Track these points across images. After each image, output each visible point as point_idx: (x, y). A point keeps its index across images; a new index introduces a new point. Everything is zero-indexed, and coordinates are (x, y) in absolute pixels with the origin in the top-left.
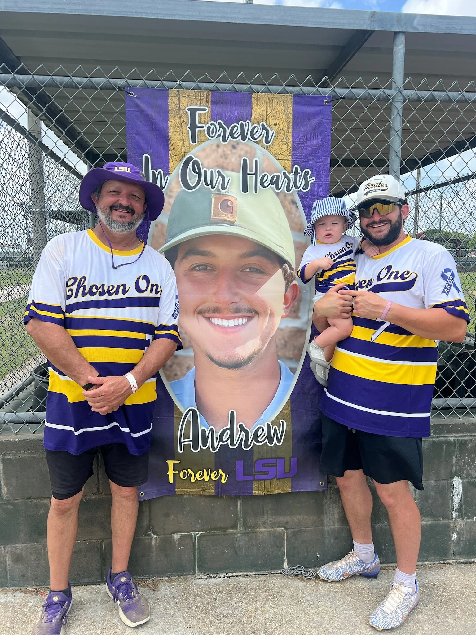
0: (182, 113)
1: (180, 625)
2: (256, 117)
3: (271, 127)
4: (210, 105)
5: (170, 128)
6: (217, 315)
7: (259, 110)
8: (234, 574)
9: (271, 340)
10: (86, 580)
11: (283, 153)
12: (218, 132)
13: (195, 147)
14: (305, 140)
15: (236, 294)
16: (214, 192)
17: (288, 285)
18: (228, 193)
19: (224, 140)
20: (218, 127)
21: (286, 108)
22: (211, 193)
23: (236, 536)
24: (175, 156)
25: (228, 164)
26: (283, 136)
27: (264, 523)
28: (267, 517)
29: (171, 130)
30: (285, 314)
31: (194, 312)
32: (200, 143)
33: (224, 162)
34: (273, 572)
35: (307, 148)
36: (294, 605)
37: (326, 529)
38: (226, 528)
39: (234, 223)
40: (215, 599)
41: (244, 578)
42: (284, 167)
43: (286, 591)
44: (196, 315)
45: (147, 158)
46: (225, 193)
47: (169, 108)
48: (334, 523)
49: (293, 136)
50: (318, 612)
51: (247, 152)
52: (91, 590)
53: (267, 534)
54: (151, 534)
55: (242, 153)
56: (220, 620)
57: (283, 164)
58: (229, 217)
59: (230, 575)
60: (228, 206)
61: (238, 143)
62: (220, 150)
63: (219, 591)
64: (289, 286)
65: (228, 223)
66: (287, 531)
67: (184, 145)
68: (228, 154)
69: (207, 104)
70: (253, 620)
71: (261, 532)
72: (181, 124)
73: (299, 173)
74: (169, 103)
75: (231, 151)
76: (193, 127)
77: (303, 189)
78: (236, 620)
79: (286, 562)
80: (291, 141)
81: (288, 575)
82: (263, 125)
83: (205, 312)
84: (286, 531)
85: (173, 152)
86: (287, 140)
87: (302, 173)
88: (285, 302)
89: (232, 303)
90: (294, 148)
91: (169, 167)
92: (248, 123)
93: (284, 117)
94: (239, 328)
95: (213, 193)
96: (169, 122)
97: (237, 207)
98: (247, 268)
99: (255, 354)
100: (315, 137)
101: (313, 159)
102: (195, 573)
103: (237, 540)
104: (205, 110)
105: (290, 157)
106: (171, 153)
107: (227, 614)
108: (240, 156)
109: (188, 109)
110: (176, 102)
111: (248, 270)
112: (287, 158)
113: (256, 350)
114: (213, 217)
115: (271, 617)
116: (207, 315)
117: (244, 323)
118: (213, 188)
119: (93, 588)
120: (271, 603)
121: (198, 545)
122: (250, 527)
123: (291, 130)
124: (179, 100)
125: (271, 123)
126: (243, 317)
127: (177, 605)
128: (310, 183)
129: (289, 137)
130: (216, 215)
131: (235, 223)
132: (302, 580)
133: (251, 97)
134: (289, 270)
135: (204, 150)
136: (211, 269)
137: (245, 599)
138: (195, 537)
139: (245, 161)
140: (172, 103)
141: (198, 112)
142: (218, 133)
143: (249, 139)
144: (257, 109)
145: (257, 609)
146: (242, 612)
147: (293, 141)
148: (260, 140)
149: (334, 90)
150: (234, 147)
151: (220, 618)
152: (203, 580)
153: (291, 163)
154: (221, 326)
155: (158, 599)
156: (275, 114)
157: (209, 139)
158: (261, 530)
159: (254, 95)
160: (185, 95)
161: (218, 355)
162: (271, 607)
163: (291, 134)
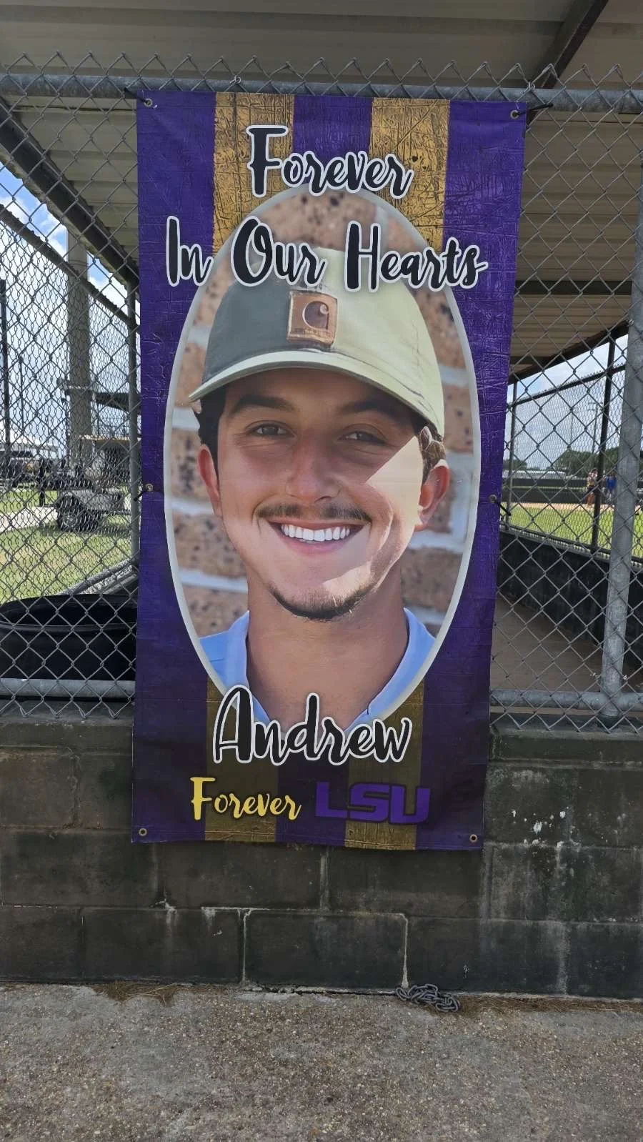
0: (240, 138)
1: (200, 1071)
2: (378, 145)
3: (406, 163)
4: (291, 122)
5: (216, 165)
6: (295, 520)
7: (384, 130)
8: (310, 989)
9: (392, 570)
10: (51, 975)
11: (427, 214)
12: (306, 173)
13: (261, 201)
14: (470, 189)
15: (331, 482)
16: (294, 288)
17: (430, 467)
18: (321, 288)
19: (316, 188)
20: (305, 164)
21: (437, 127)
22: (288, 288)
23: (316, 921)
24: (223, 219)
25: (322, 234)
26: (429, 181)
27: (368, 902)
28: (373, 890)
29: (218, 170)
30: (420, 523)
31: (253, 512)
32: (270, 194)
33: (314, 231)
34: (381, 992)
35: (474, 205)
36: (412, 1055)
37: (482, 922)
38: (298, 905)
39: (330, 346)
40: (270, 1031)
41: (327, 998)
42: (428, 240)
43: (401, 1028)
44: (255, 518)
45: (173, 222)
46: (314, 290)
47: (216, 129)
48: (498, 913)
49: (448, 182)
50: (454, 1074)
51: (358, 212)
52: (57, 994)
53: (371, 923)
54: (165, 904)
55: (350, 213)
56: (273, 1069)
57: (427, 235)
58: (321, 334)
59: (303, 989)
60: (320, 314)
61: (342, 194)
62: (308, 208)
63: (278, 1016)
64: (431, 470)
65: (319, 346)
66: (409, 920)
67: (241, 197)
68: (323, 216)
69: (287, 121)
70: (332, 1076)
71: (361, 918)
72: (237, 159)
73: (458, 253)
74: (216, 120)
75: (329, 209)
76: (260, 164)
77: (464, 283)
78: (300, 1073)
79: (405, 976)
80: (444, 189)
81: (407, 1000)
82: (391, 160)
83: (271, 514)
84: (406, 920)
85: (221, 212)
86: (437, 188)
87: (463, 253)
88: (423, 501)
89: (322, 498)
90: (449, 204)
91: (213, 241)
92: (362, 155)
93: (432, 143)
94: (333, 545)
95: (293, 290)
96: (215, 155)
97: (336, 317)
98: (352, 433)
99: (361, 594)
100: (490, 183)
101: (486, 226)
102: (240, 979)
103: (317, 928)
104: (283, 131)
105: (441, 221)
106: (218, 214)
107: (287, 1061)
108: (346, 220)
109: (251, 131)
110: (230, 117)
111: (354, 437)
112: (434, 224)
113: (362, 588)
114: (292, 335)
115: (366, 1074)
116: (277, 519)
117: (343, 537)
118: (292, 279)
119: (61, 989)
120: (369, 1049)
121: (247, 932)
122: (342, 906)
123: (444, 168)
124: (235, 113)
125: (407, 156)
126: (342, 526)
127: (200, 1034)
128: (477, 271)
129: (440, 183)
130: (295, 331)
131: (332, 346)
132: (432, 1011)
133: (370, 107)
134: (431, 440)
135: (278, 206)
136: (285, 432)
137: (324, 1035)
138: (242, 916)
139: (354, 228)
140: (221, 118)
141: (268, 136)
142: (305, 176)
143: (363, 186)
144: (381, 128)
145: (343, 1056)
146: (315, 1060)
147: (447, 191)
148: (384, 189)
149: (531, 92)
150: (334, 202)
151: (272, 1066)
152: (254, 993)
153: (441, 234)
154: (301, 540)
155: (169, 1020)
156: (414, 138)
157: (288, 187)
158: (361, 913)
159: (377, 102)
160: (247, 102)
161: (293, 592)
162: (369, 1056)
163: (443, 178)
